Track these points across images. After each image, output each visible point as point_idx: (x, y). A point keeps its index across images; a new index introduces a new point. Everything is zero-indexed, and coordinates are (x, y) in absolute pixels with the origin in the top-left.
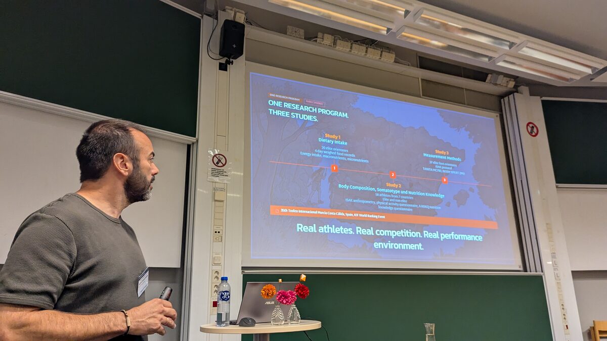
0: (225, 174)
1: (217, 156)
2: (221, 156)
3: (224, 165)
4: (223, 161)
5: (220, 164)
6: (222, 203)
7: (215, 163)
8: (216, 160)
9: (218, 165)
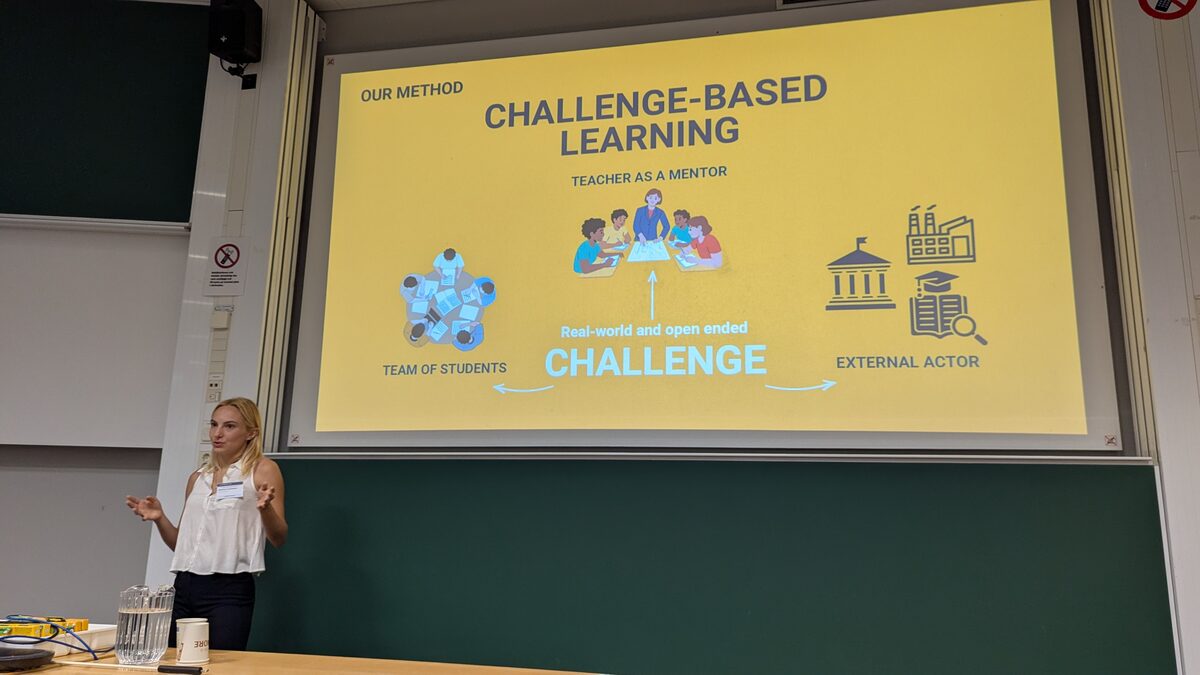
0: (234, 279)
1: (224, 249)
2: (231, 248)
3: (234, 263)
4: (233, 257)
5: (228, 263)
6: (225, 332)
7: (220, 261)
8: (221, 256)
9: (225, 265)
